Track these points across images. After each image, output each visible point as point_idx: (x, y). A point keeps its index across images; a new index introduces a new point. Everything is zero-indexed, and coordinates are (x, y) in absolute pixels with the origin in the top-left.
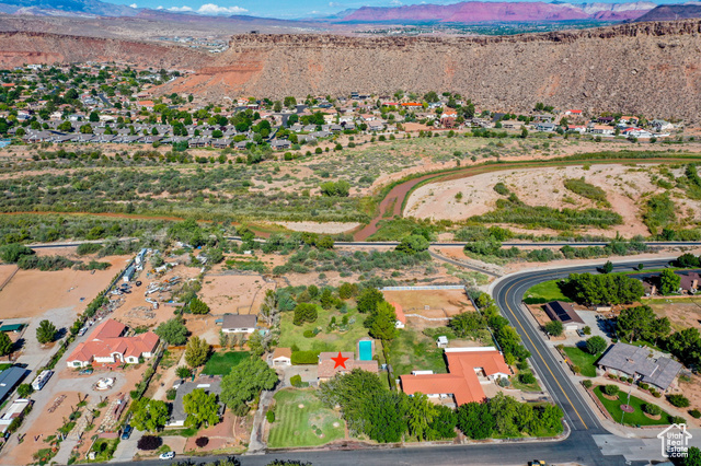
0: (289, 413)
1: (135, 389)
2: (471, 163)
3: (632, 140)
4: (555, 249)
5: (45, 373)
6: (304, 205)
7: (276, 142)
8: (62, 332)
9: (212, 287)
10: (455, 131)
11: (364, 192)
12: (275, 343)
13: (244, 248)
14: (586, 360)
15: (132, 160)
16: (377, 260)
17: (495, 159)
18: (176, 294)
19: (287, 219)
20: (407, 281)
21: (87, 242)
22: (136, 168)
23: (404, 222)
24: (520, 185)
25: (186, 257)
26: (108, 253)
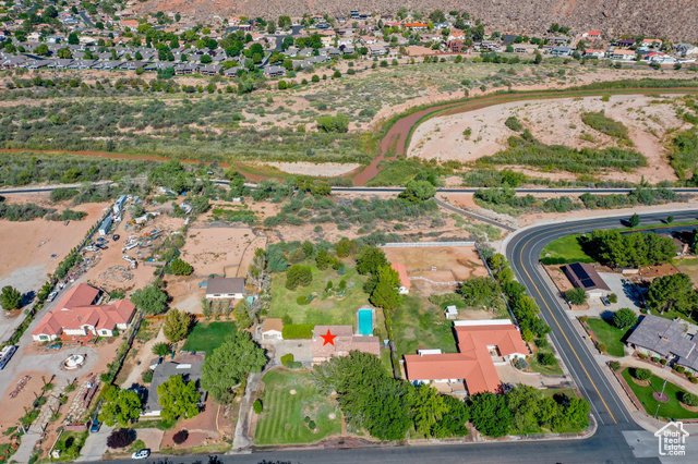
0: (279, 400)
1: (107, 370)
2: (480, 93)
3: (655, 66)
4: (574, 197)
5: (7, 349)
6: (299, 143)
7: (269, 69)
8: (29, 297)
9: (197, 242)
10: (463, 56)
11: (364, 127)
12: (265, 312)
13: (233, 196)
14: (613, 335)
15: (114, 88)
16: (378, 210)
17: (506, 89)
18: (157, 250)
19: (280, 160)
20: (412, 235)
21: (62, 186)
22: (118, 98)
23: (408, 164)
24: (533, 120)
25: (168, 205)
26: (84, 200)
